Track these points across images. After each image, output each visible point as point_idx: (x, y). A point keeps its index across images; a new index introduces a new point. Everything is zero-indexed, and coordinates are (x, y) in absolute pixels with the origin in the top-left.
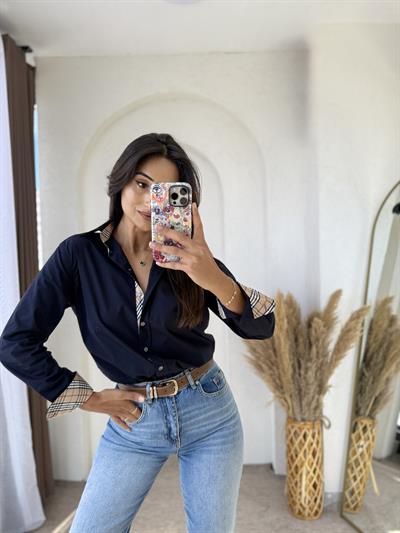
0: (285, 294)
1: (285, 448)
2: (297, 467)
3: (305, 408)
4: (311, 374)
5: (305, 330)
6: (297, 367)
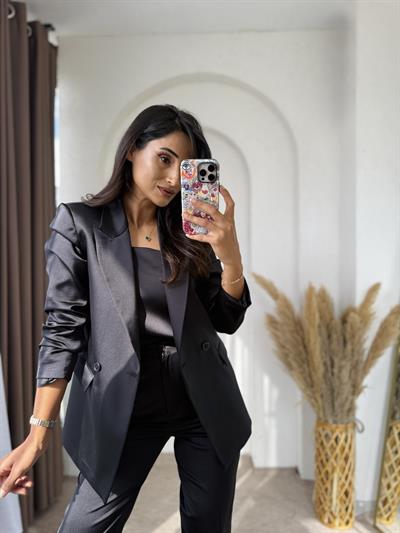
0: (317, 288)
1: (313, 453)
2: (327, 473)
3: (338, 410)
5: (339, 328)
6: (330, 365)
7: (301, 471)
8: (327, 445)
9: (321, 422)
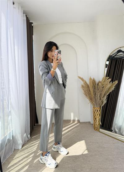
1: (93, 114)
2: (96, 118)
3: (97, 104)
4: (99, 96)
5: (97, 87)
6: (95, 94)
7: (91, 122)
8: (95, 112)
9: (94, 108)
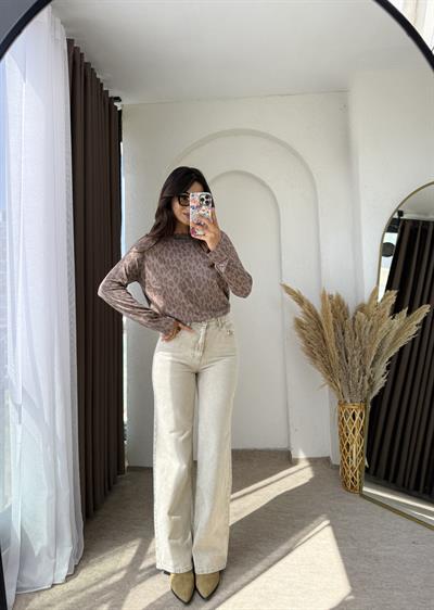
0: (334, 294)
1: (338, 429)
2: (348, 444)
4: (358, 363)
5: (351, 325)
6: (344, 354)
7: (331, 458)
8: (346, 422)
9: (342, 404)
